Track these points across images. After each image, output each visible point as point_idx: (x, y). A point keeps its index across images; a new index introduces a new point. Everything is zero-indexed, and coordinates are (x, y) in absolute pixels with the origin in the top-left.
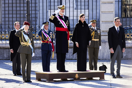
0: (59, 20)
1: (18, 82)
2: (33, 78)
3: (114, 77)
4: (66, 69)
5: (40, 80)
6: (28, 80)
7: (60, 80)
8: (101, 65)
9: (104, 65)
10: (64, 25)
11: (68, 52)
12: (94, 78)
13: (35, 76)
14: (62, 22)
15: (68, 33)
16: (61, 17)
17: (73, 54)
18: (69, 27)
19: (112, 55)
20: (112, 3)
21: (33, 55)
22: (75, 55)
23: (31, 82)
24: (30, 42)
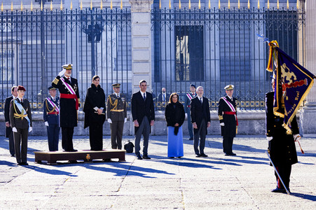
0: (64, 83)
1: (10, 164)
2: (31, 160)
3: (140, 158)
4: (75, 148)
5: (39, 162)
6: (23, 162)
7: (67, 161)
8: (127, 143)
9: (130, 143)
10: (71, 90)
11: (76, 126)
12: (113, 160)
13: (33, 157)
14: (68, 87)
15: (77, 100)
16: (66, 81)
17: (85, 128)
18: (77, 92)
19: (136, 129)
20: (147, 62)
21: (31, 129)
22: (87, 130)
23: (27, 164)
24: (25, 112)
